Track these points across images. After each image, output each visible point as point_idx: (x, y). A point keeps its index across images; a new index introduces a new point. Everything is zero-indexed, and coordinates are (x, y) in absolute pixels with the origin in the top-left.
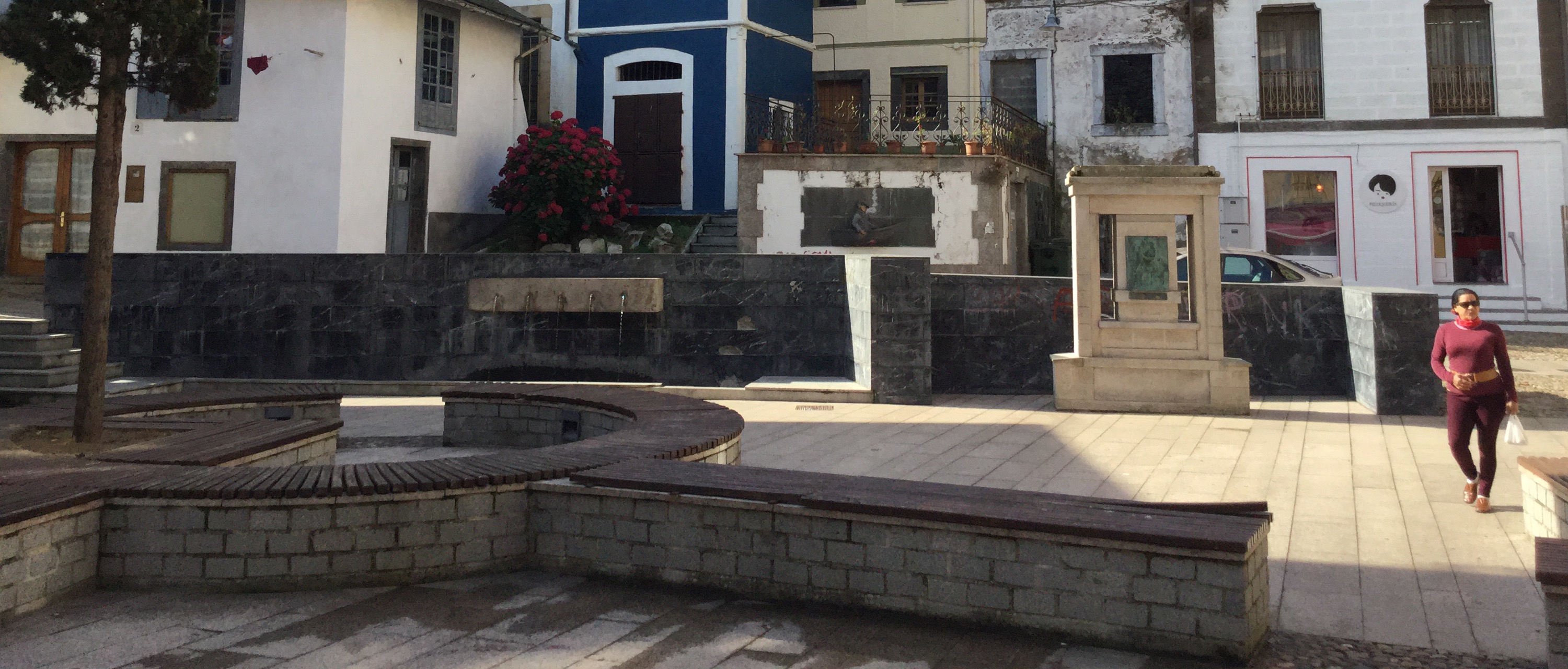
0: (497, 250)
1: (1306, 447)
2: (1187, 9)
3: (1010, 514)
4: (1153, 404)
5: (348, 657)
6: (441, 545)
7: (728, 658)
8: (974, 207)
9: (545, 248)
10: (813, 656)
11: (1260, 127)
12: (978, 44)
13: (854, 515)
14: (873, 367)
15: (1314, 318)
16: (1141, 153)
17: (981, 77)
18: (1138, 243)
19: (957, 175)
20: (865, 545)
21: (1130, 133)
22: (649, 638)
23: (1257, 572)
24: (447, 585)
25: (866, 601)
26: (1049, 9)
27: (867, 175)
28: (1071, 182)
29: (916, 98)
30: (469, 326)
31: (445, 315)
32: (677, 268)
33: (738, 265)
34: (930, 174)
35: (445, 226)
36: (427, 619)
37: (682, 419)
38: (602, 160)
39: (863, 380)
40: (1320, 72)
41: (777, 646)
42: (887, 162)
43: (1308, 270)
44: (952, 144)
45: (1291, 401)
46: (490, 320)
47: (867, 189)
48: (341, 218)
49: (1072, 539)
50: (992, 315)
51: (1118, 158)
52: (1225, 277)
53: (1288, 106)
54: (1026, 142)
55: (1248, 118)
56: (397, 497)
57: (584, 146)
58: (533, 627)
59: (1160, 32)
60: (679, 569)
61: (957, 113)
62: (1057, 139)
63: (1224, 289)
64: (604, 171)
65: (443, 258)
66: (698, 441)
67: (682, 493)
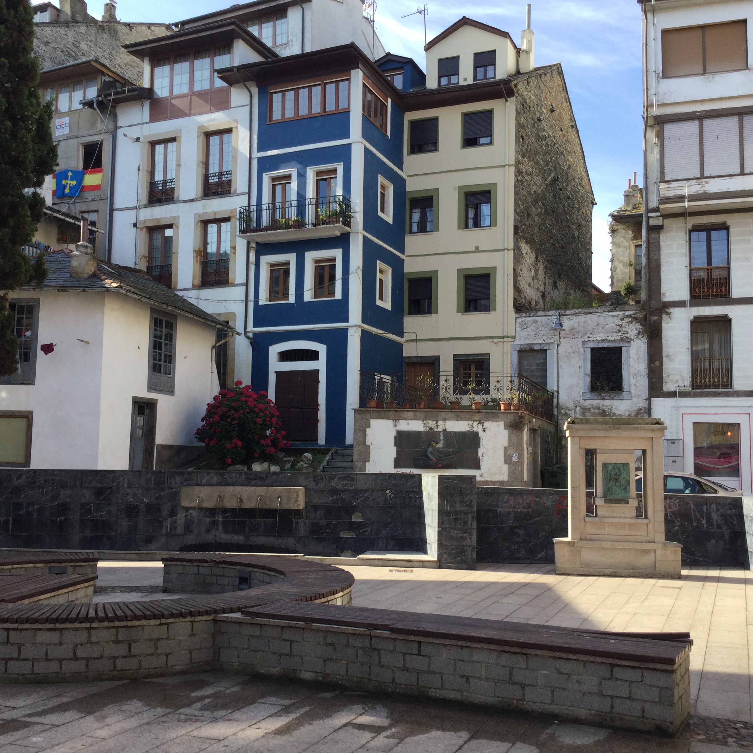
0: (199, 469)
1: (717, 599)
2: (645, 318)
3: (523, 639)
4: (618, 570)
5: (96, 725)
6: (159, 655)
7: (340, 728)
8: (506, 444)
9: (231, 468)
10: (395, 727)
11: (692, 395)
12: (510, 339)
13: (423, 638)
14: (439, 545)
15: (723, 516)
16: (614, 411)
17: (511, 361)
18: (610, 468)
19: (495, 423)
20: (429, 657)
21: (608, 397)
22: (289, 715)
23: (682, 677)
24: (161, 680)
25: (430, 693)
26: (556, 317)
27: (437, 423)
28: (568, 428)
29: (470, 374)
30: (181, 517)
31: (166, 509)
32: (314, 481)
33: (353, 480)
34: (478, 422)
35: (166, 454)
36: (149, 702)
37: (314, 576)
38: (267, 411)
39: (432, 554)
40: (731, 359)
41: (372, 721)
42: (449, 415)
43: (721, 486)
44: (492, 404)
45: (708, 570)
46: (194, 513)
47: (437, 432)
48: (100, 446)
49: (564, 655)
50: (516, 513)
51: (599, 414)
52: (666, 490)
53: (710, 381)
54: (540, 403)
55: (683, 388)
56: (130, 624)
57: (255, 402)
58: (215, 707)
59: (627, 333)
60: (310, 671)
61: (496, 384)
62: (560, 401)
63: (666, 497)
64: (268, 419)
65: (164, 472)
66: (325, 591)
67: (313, 623)
